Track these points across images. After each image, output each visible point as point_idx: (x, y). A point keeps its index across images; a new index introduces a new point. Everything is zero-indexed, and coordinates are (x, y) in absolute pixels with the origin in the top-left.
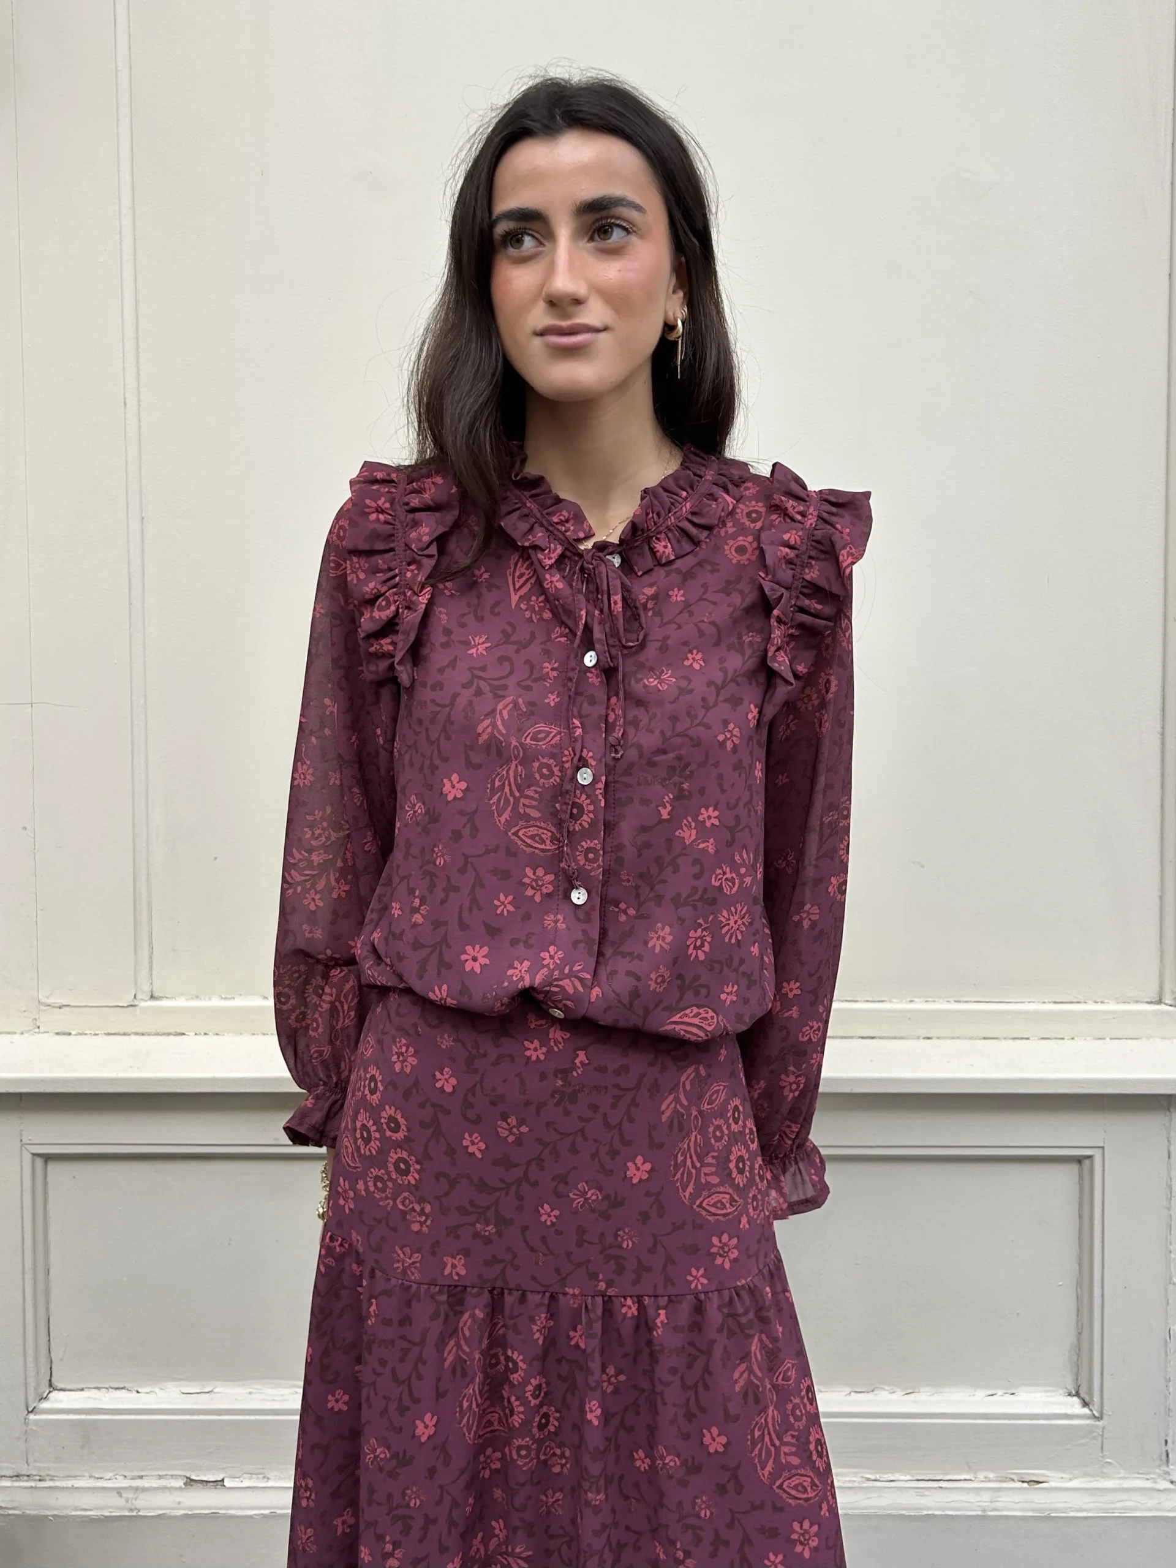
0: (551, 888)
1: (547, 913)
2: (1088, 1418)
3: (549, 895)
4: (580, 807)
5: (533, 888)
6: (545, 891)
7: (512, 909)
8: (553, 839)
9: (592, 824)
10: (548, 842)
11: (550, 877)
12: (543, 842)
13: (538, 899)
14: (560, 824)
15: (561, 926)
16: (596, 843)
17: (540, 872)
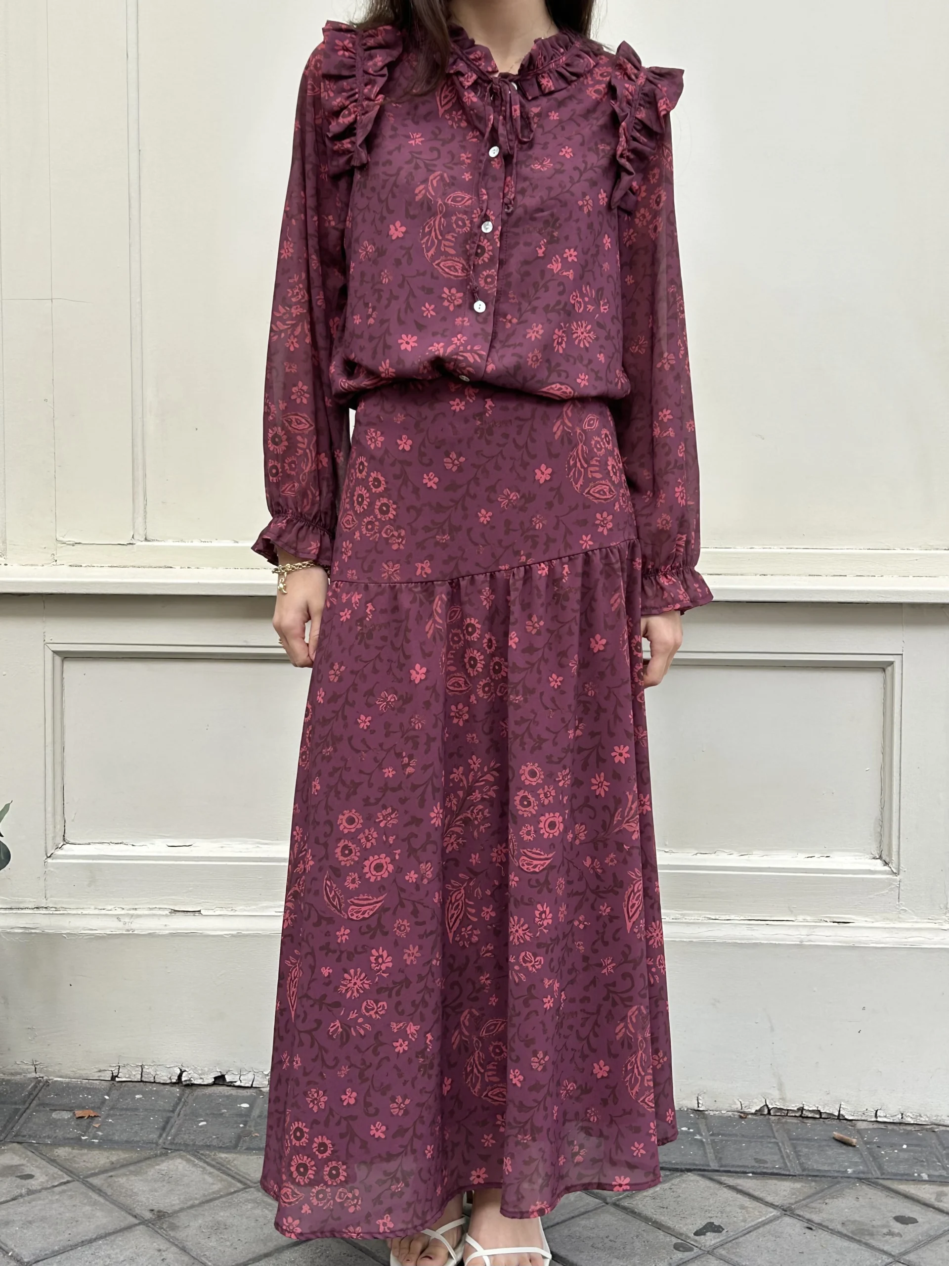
0: (460, 301)
1: (458, 317)
3: (459, 306)
4: (483, 249)
5: (448, 301)
6: (456, 303)
7: (434, 314)
8: (463, 269)
9: (491, 259)
10: (460, 271)
11: (461, 295)
12: (457, 271)
13: (451, 308)
14: (468, 260)
15: (466, 324)
16: (493, 272)
17: (454, 291)
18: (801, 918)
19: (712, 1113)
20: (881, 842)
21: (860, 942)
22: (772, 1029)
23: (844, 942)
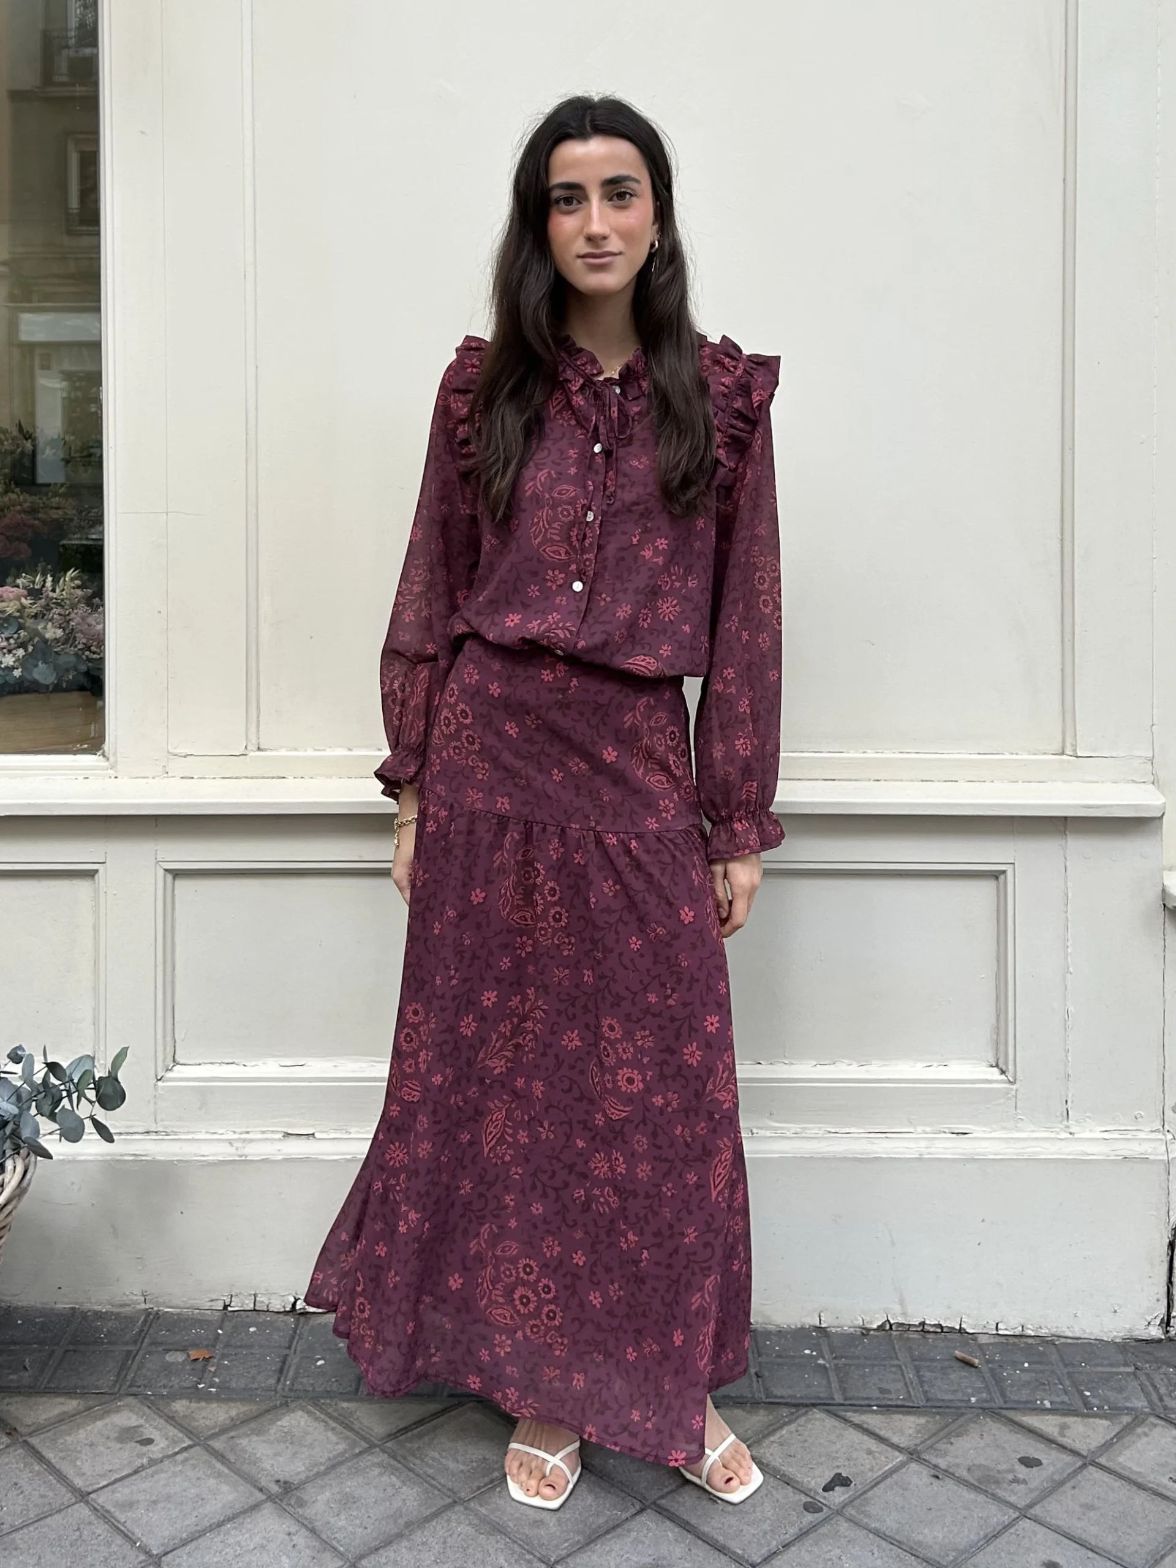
0: (562, 581)
1: (558, 596)
2: (1005, 1083)
3: (560, 586)
5: (551, 581)
6: (558, 583)
7: (538, 594)
8: (566, 553)
9: (591, 544)
10: (563, 555)
11: (562, 576)
12: (560, 555)
13: (554, 588)
14: (571, 544)
15: (564, 603)
16: (591, 556)
17: (557, 572)
18: (920, 1129)
19: (833, 1330)
20: (997, 1049)
21: (978, 1154)
22: (893, 1244)
23: (964, 1154)
